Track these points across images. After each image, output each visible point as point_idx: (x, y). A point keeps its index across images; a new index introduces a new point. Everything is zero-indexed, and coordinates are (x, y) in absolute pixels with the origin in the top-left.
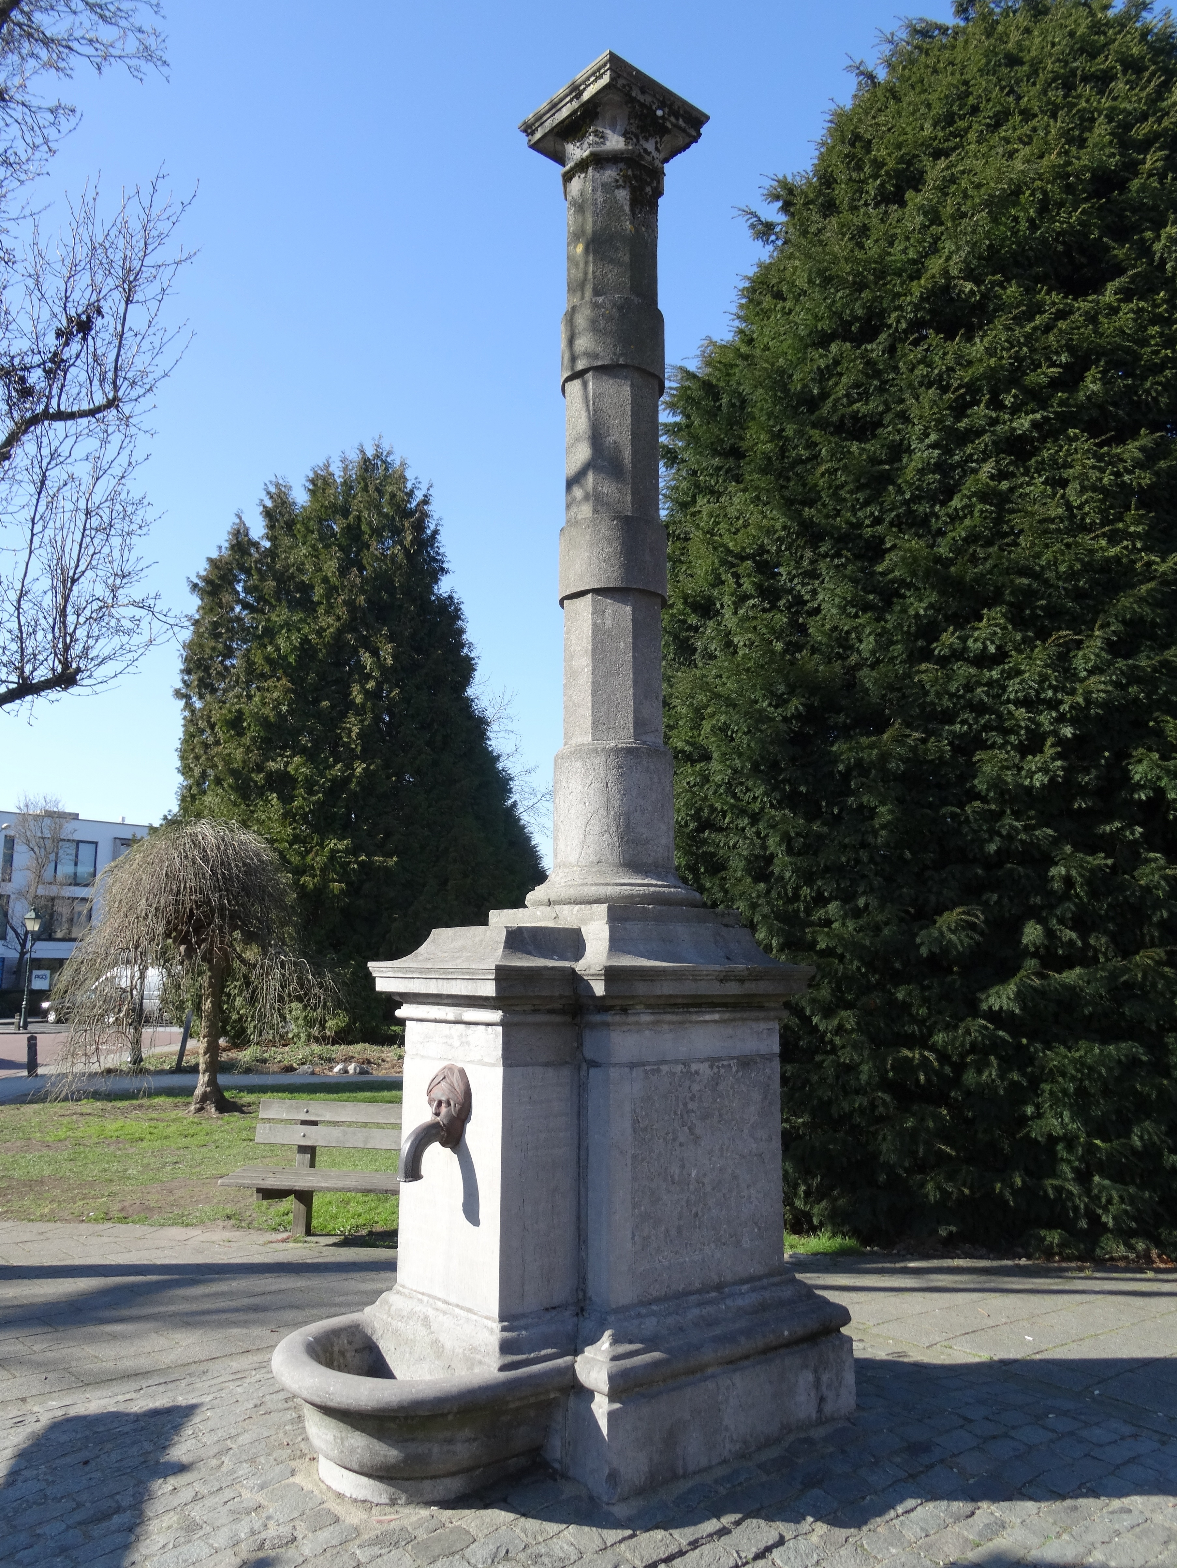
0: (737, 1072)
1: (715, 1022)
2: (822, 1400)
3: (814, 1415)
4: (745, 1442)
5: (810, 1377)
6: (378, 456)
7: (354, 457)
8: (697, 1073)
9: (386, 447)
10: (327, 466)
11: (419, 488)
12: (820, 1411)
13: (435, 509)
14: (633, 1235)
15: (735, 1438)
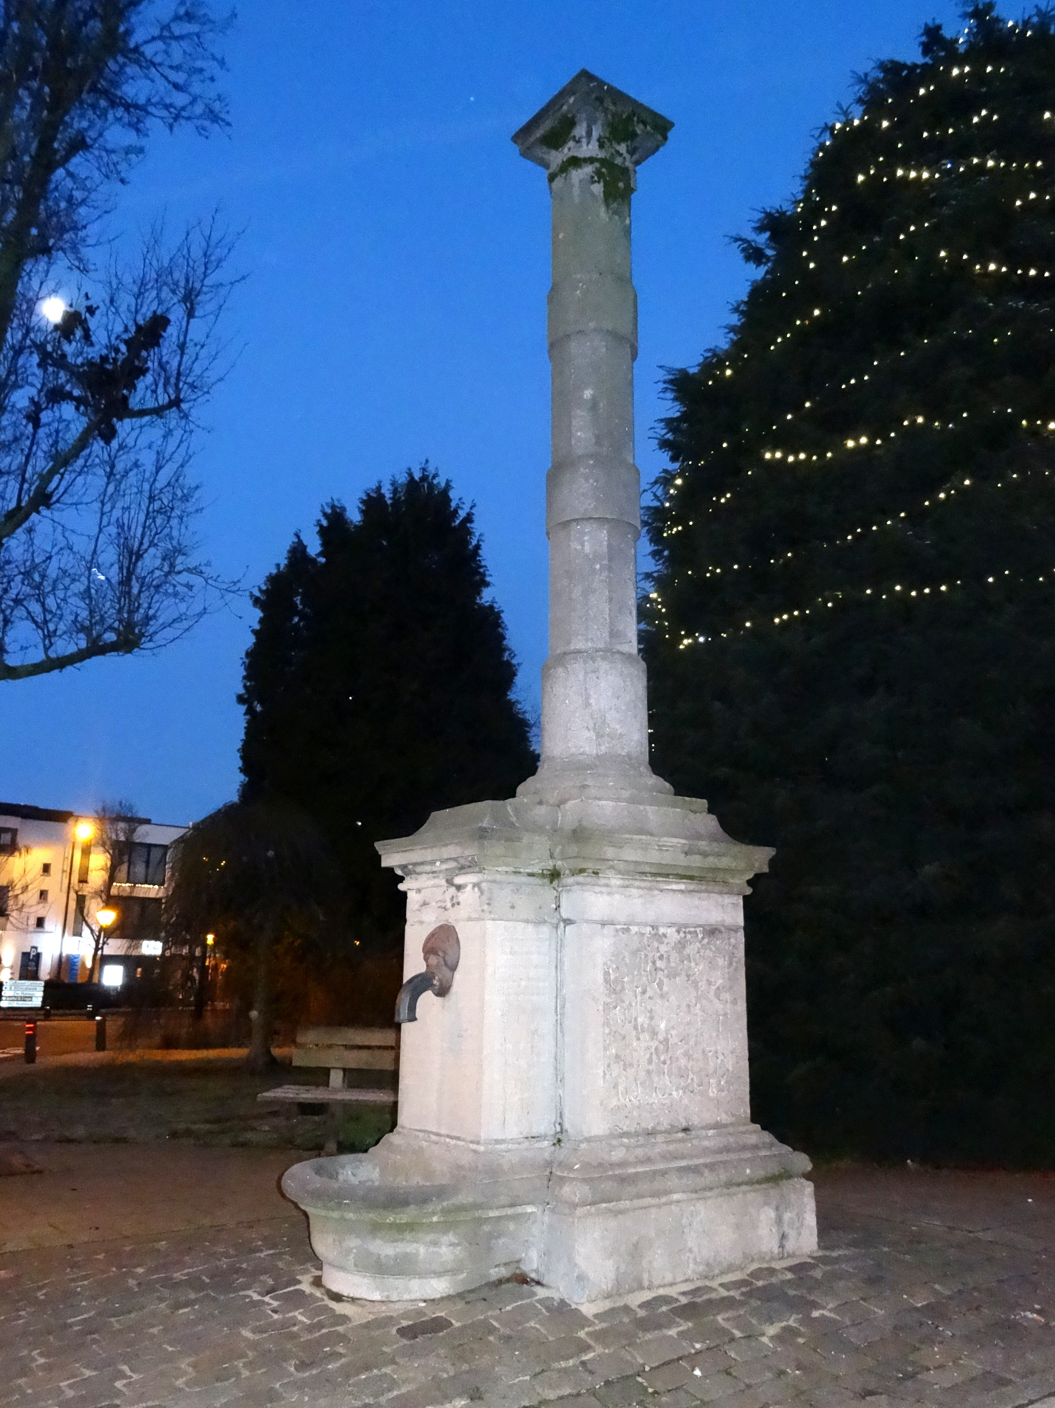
0: (703, 938)
1: (682, 891)
2: (783, 1237)
3: (776, 1250)
4: (708, 1265)
5: (772, 1214)
6: (424, 478)
7: (402, 479)
8: (665, 935)
9: (431, 470)
10: (379, 488)
11: (462, 509)
12: (782, 1246)
13: (477, 527)
14: (605, 1074)
15: (698, 1260)
